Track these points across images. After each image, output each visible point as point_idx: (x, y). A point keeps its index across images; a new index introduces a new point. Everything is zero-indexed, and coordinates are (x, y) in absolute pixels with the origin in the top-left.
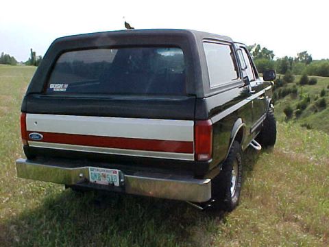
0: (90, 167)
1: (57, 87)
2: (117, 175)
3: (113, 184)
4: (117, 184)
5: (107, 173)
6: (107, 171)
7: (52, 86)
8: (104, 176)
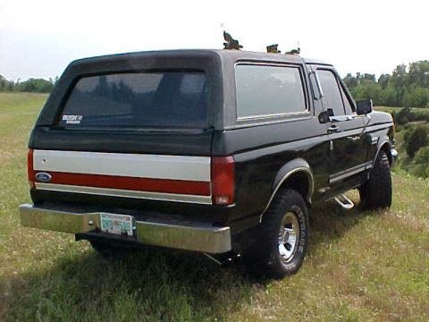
0: (101, 213)
1: (70, 119)
2: (131, 222)
3: (126, 234)
4: (130, 233)
5: (120, 220)
6: (120, 218)
7: (65, 117)
8: (117, 223)
